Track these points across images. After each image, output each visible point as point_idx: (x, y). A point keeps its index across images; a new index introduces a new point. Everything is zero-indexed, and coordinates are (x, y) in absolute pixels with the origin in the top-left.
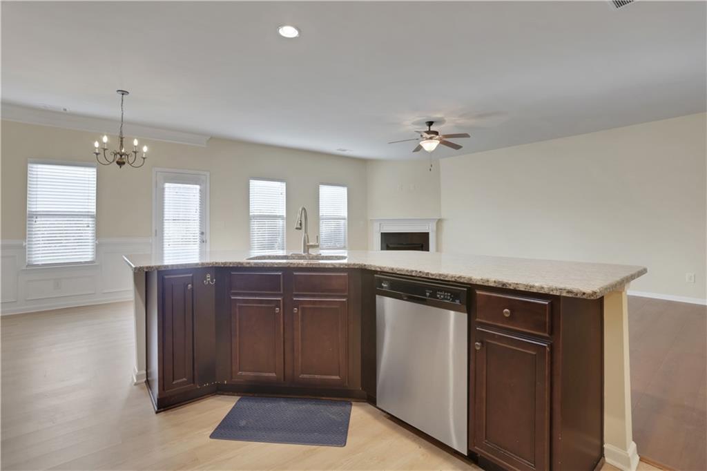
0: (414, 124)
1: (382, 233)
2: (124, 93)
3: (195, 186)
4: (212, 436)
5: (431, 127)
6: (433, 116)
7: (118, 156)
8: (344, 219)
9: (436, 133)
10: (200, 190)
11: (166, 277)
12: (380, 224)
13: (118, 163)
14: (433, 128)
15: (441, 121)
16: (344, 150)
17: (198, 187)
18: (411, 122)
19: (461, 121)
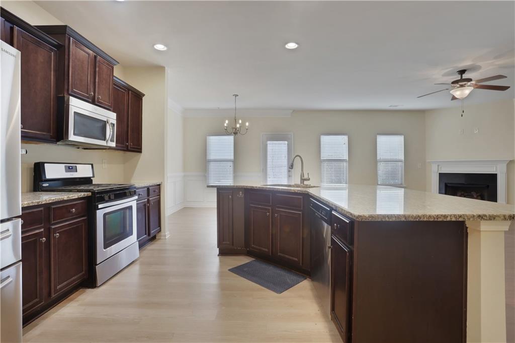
0: (445, 75)
1: (440, 174)
2: (236, 96)
3: (284, 142)
4: (229, 270)
5: (463, 75)
6: (462, 65)
7: (234, 130)
8: (401, 161)
9: (469, 80)
10: (288, 144)
11: (220, 191)
12: (438, 166)
13: (234, 133)
14: (465, 76)
15: (473, 68)
16: (396, 106)
17: (286, 142)
18: (441, 75)
19: (501, 62)
